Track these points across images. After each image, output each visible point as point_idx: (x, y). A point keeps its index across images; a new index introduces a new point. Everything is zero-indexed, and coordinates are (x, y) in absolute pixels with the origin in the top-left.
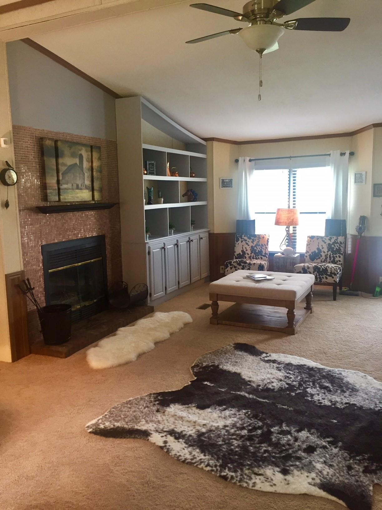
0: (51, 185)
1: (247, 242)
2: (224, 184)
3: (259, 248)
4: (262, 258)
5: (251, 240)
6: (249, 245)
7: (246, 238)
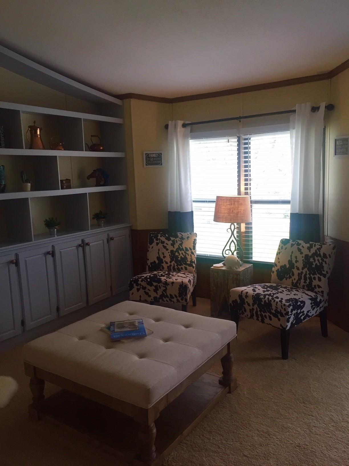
1: (165, 245)
3: (182, 253)
4: (186, 269)
5: (171, 242)
6: (167, 250)
7: (163, 239)
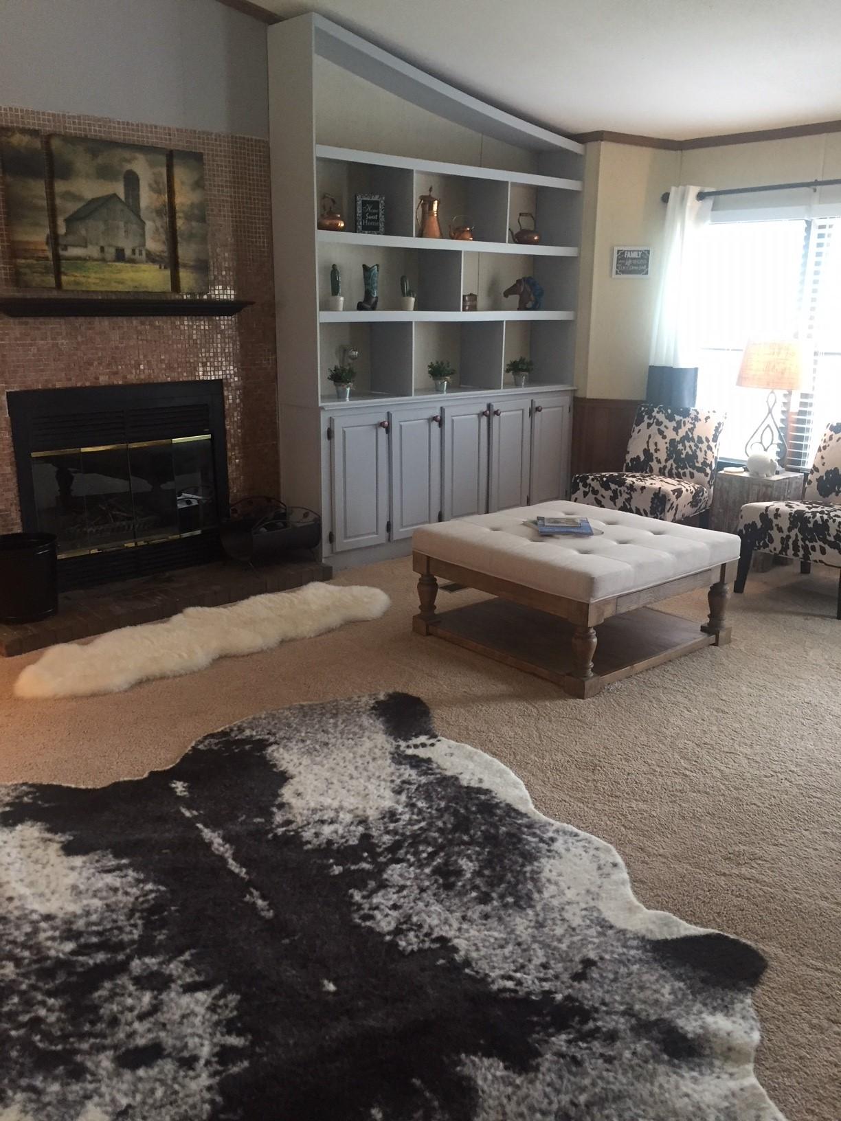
0: (32, 247)
1: (662, 428)
2: (623, 264)
